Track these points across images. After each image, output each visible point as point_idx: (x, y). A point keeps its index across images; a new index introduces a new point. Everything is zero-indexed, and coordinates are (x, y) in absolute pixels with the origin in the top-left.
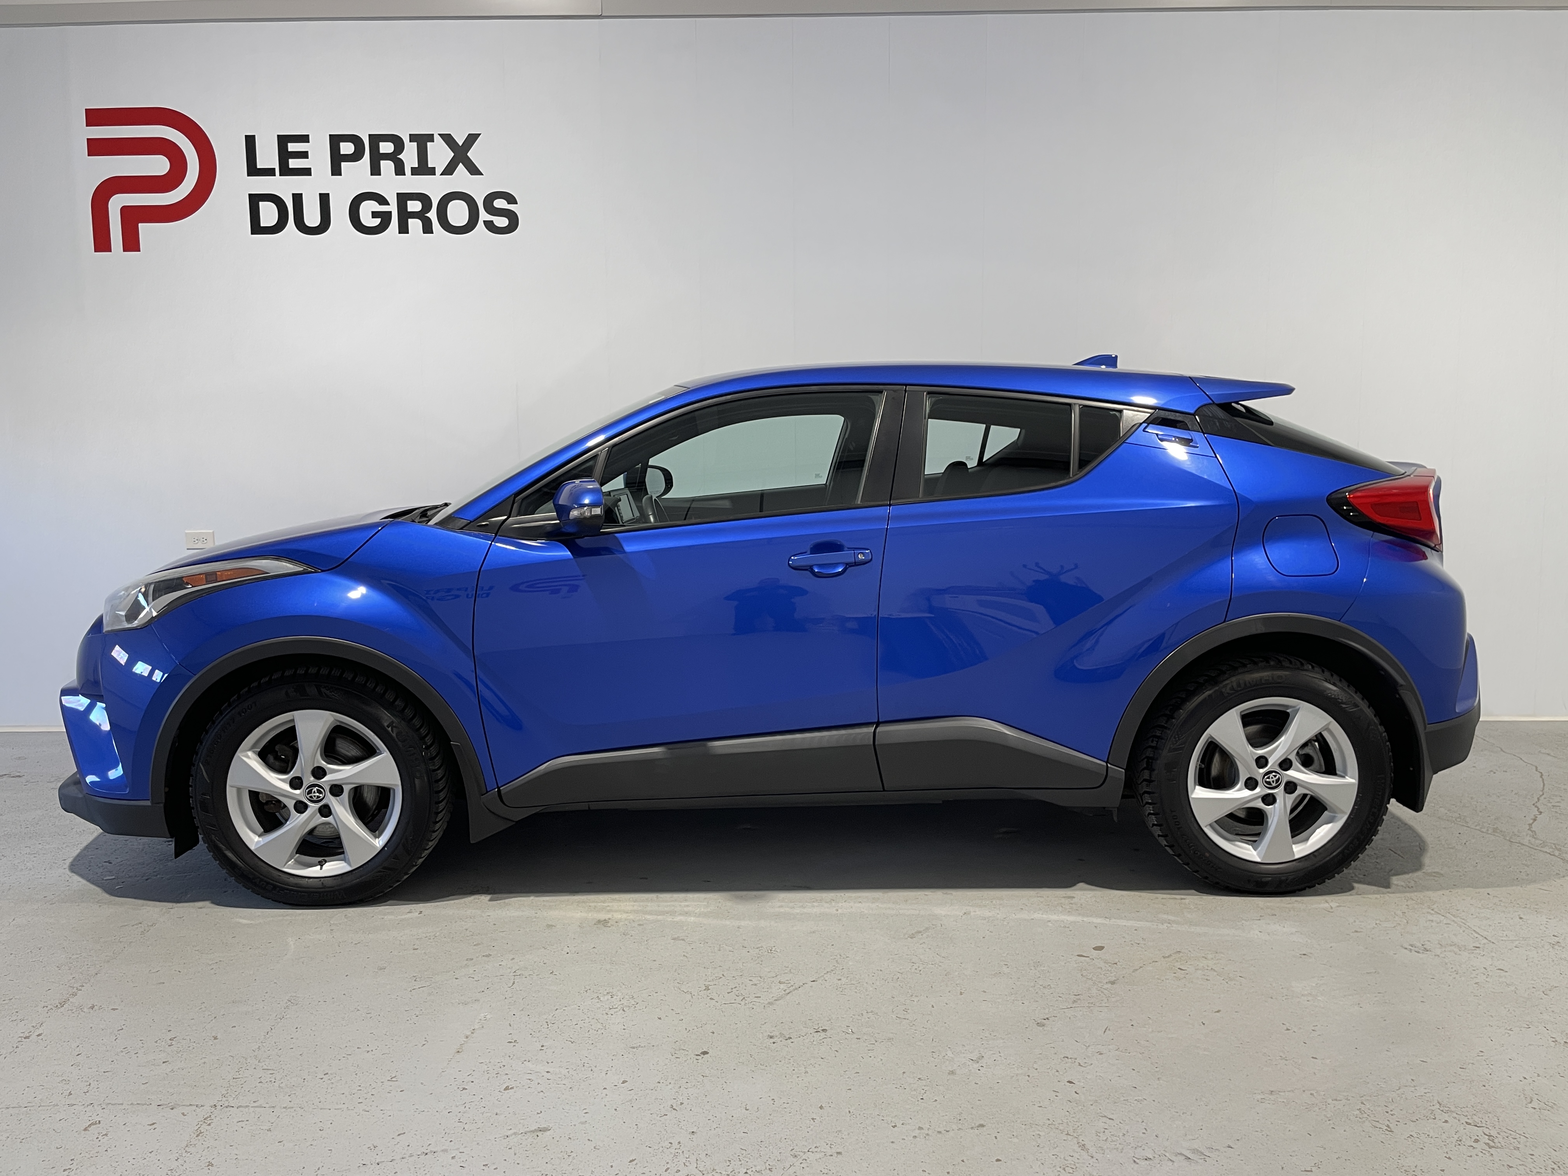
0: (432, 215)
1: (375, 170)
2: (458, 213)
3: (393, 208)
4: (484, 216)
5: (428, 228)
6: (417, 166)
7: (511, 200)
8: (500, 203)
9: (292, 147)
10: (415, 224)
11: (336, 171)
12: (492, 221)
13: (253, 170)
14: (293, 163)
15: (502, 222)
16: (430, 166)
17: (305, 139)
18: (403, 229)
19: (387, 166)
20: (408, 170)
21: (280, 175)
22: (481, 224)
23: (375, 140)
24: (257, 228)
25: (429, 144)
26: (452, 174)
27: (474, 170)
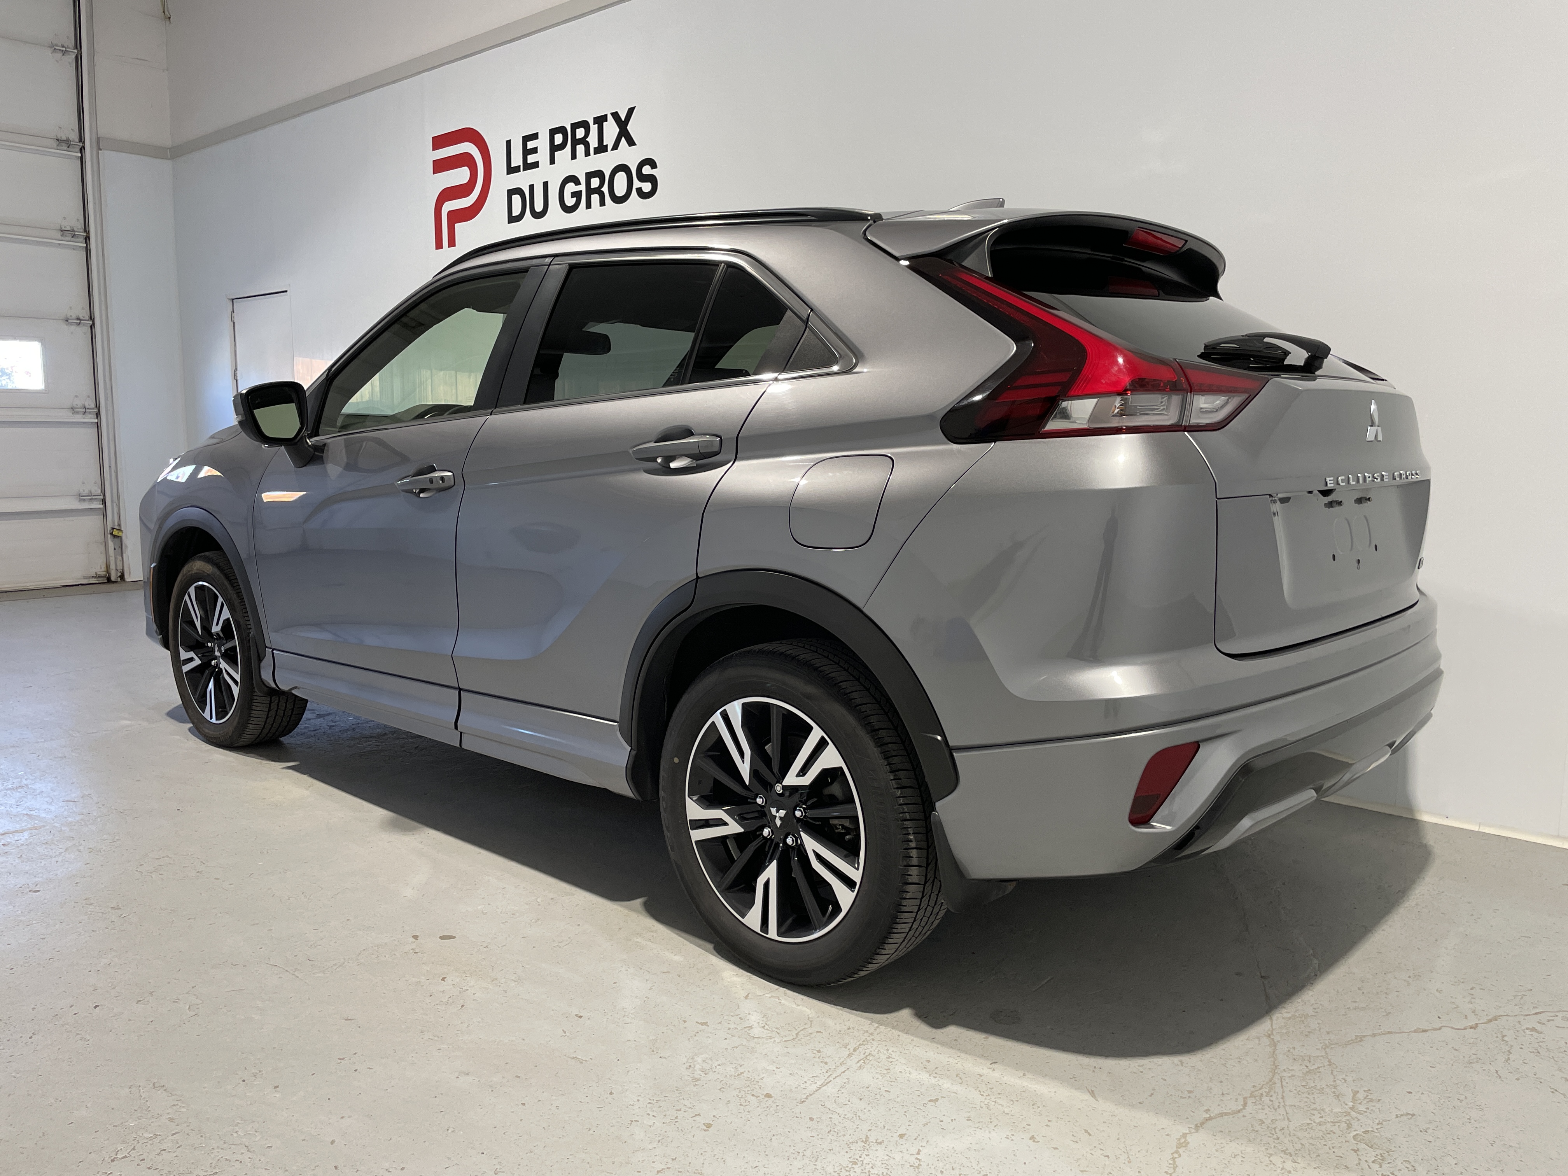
0: (605, 189)
1: (574, 156)
2: (620, 184)
3: (582, 187)
4: (637, 184)
5: (602, 203)
6: (597, 146)
7: (652, 163)
8: (647, 170)
9: (531, 145)
10: (595, 198)
11: (552, 161)
12: (641, 188)
13: (511, 170)
14: (531, 159)
15: (647, 187)
16: (605, 144)
17: (535, 136)
18: (589, 206)
19: (580, 148)
20: (592, 151)
21: (523, 171)
22: (634, 191)
23: (575, 126)
24: (512, 219)
25: (604, 123)
26: (617, 149)
27: (631, 142)
